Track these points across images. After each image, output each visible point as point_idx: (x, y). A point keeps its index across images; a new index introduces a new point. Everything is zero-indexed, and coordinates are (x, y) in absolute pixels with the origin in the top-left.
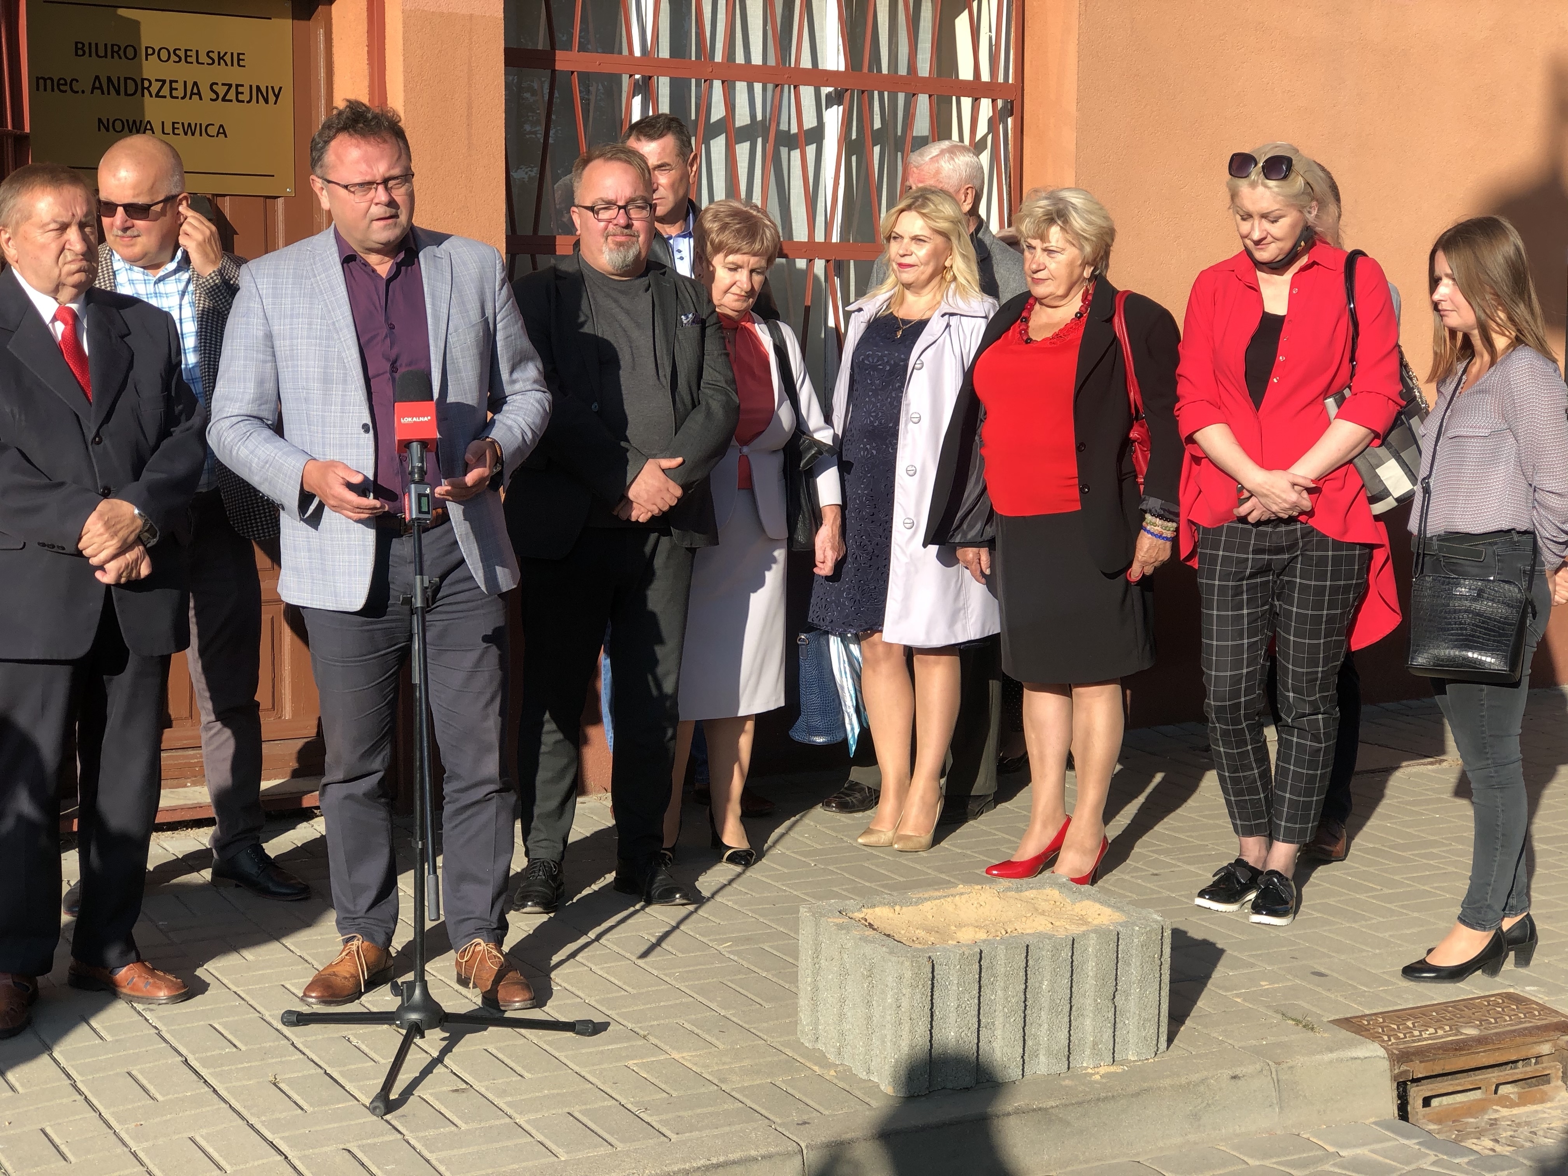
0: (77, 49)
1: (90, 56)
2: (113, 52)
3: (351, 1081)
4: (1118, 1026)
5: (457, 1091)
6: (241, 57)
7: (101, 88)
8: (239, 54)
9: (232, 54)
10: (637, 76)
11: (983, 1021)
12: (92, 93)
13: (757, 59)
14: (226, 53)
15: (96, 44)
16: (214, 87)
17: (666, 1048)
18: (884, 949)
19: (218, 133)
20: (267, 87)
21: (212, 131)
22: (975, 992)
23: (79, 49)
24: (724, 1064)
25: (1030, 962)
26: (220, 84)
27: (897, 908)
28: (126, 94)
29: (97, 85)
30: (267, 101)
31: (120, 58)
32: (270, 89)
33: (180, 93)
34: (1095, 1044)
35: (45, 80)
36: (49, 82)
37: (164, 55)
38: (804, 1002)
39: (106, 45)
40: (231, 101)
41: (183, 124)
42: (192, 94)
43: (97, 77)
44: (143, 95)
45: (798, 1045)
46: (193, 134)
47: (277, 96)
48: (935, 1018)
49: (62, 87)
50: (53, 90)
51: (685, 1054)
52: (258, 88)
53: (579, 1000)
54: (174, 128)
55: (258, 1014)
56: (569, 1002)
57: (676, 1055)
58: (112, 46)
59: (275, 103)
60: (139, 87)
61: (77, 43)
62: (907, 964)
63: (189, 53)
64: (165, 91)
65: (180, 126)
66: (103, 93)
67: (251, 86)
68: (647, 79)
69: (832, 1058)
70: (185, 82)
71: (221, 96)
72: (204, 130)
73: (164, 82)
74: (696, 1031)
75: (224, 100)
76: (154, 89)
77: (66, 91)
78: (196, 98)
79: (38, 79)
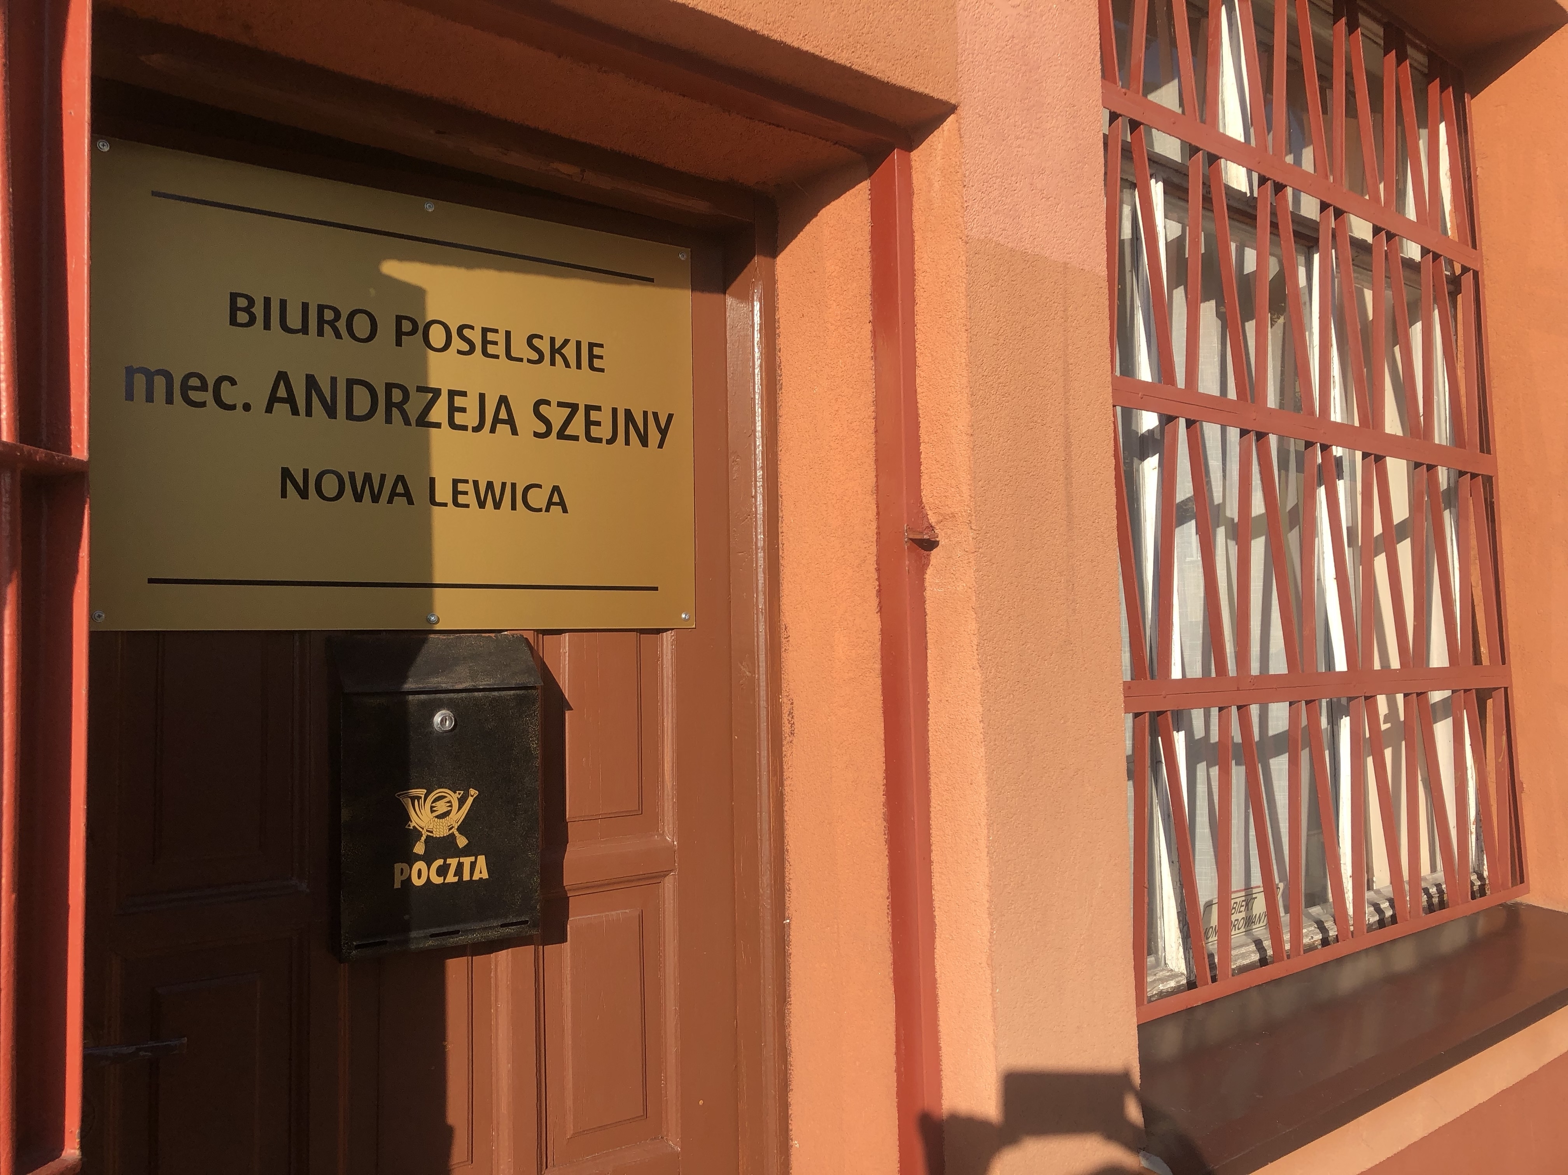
0: (234, 309)
1: (267, 326)
2: (321, 322)
6: (597, 351)
7: (291, 400)
8: (591, 346)
9: (579, 343)
12: (269, 409)
14: (566, 341)
15: (283, 304)
16: (543, 409)
19: (550, 503)
20: (645, 413)
23: (240, 310)
26: (554, 404)
28: (350, 416)
29: (281, 393)
30: (644, 441)
31: (338, 336)
32: (650, 416)
33: (470, 418)
35: (150, 376)
36: (160, 382)
37: (438, 338)
39: (305, 307)
40: (576, 438)
41: (476, 483)
42: (496, 420)
43: (282, 377)
44: (389, 420)
46: (497, 505)
47: (664, 432)
49: (194, 395)
50: (169, 400)
52: (628, 414)
54: (456, 493)
58: (321, 308)
59: (661, 446)
60: (380, 401)
61: (234, 297)
63: (490, 336)
64: (439, 413)
65: (470, 488)
66: (295, 412)
67: (615, 411)
70: (482, 397)
72: (519, 497)
73: (435, 393)
75: (561, 435)
76: (414, 408)
77: (203, 404)
78: (503, 429)
79: (130, 372)
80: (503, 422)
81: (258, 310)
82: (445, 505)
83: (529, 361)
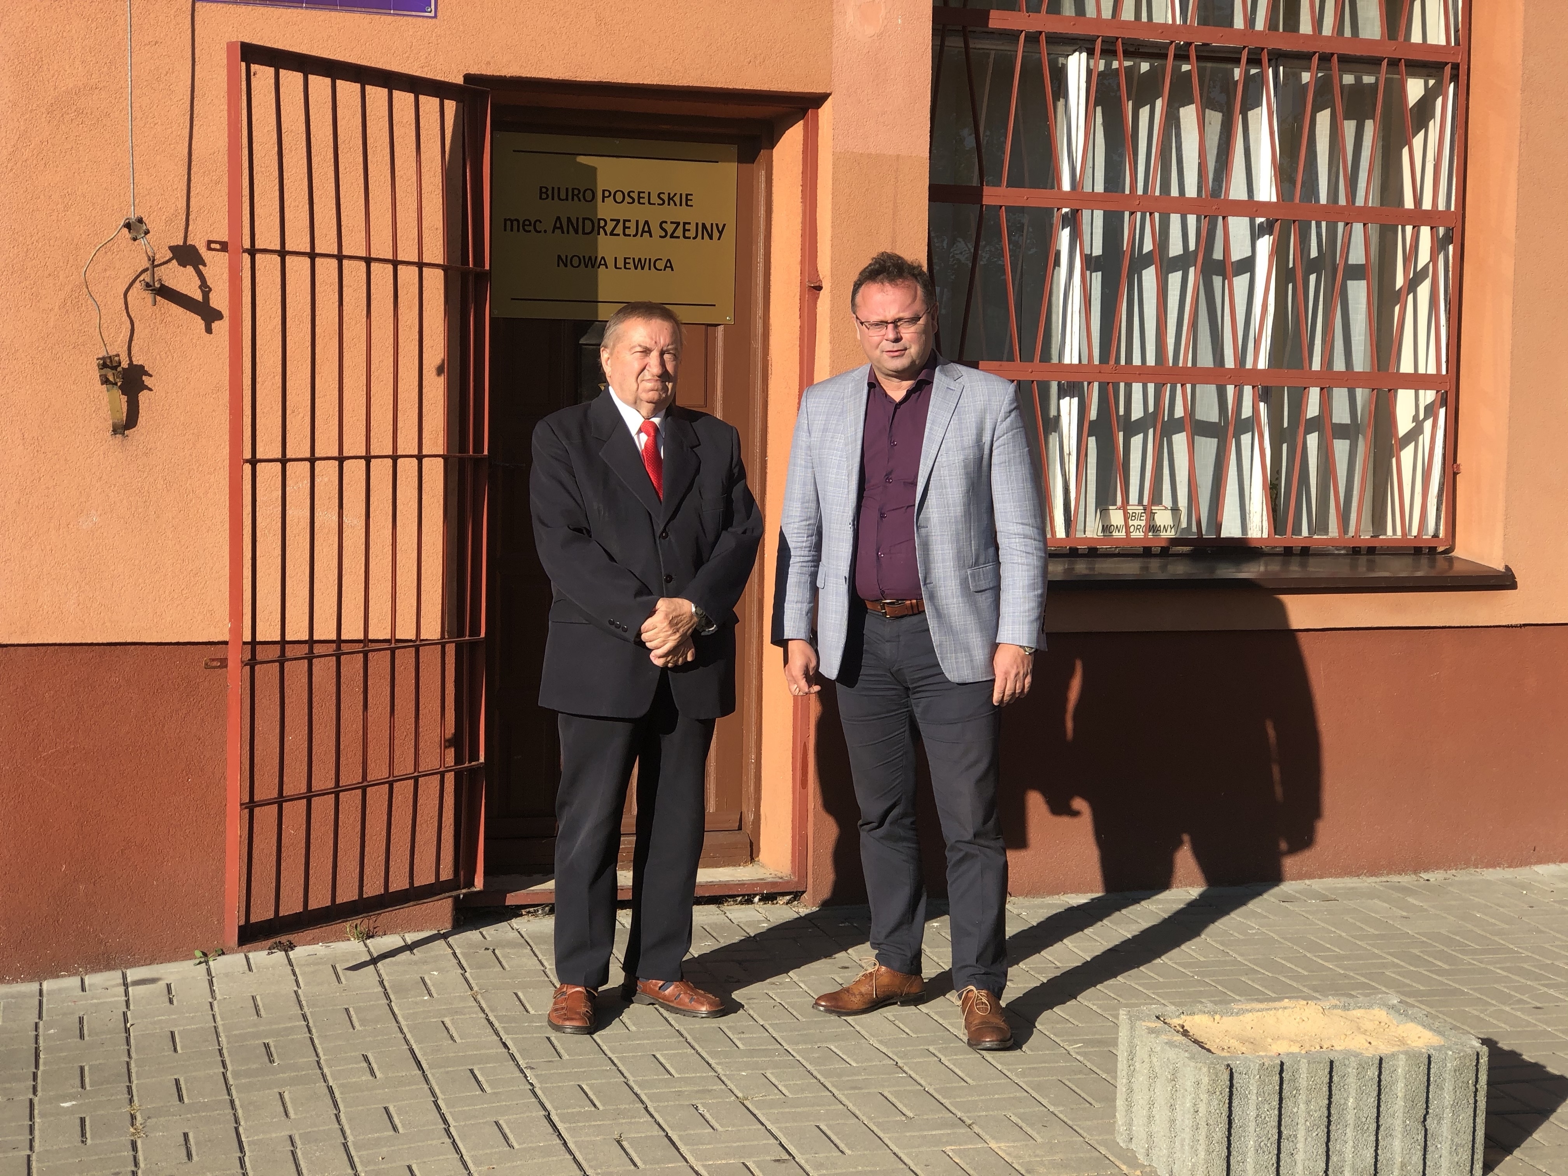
0: (541, 193)
1: (553, 199)
2: (573, 195)
3: (686, 1145)
4: (1430, 1149)
5: (778, 1161)
6: (689, 197)
7: (561, 228)
8: (687, 195)
9: (681, 195)
10: (1065, 210)
11: (1285, 1132)
12: (553, 232)
13: (1191, 191)
14: (675, 194)
15: (559, 189)
16: (664, 225)
17: (986, 1137)
18: (1187, 1055)
19: (666, 267)
20: (712, 224)
21: (660, 265)
22: (1275, 1103)
23: (544, 193)
24: (1036, 1156)
25: (1335, 1079)
26: (669, 223)
27: (1217, 1017)
28: (584, 233)
29: (558, 225)
30: (711, 238)
31: (580, 200)
32: (714, 226)
33: (632, 231)
34: (1403, 1165)
35: (512, 221)
36: (515, 223)
37: (619, 197)
38: (1120, 1103)
39: (567, 189)
40: (678, 237)
41: (634, 259)
42: (643, 231)
43: (558, 218)
44: (599, 234)
45: (1113, 1145)
46: (643, 268)
47: (721, 233)
48: (1234, 1126)
49: (527, 228)
50: (518, 230)
51: (1002, 1145)
52: (704, 225)
53: (919, 1087)
54: (625, 263)
55: (623, 1079)
56: (908, 1088)
57: (993, 1145)
58: (573, 189)
59: (719, 239)
60: (595, 226)
61: (541, 188)
62: (1205, 1070)
63: (641, 195)
64: (619, 230)
65: (631, 261)
66: (563, 232)
67: (697, 224)
68: (1075, 212)
69: (1141, 1158)
70: (637, 221)
71: (669, 234)
72: (653, 264)
73: (618, 221)
74: (1020, 1123)
75: (672, 236)
76: (609, 229)
77: (530, 231)
78: (646, 235)
79: (505, 220)
80: (646, 232)
81: (550, 193)
82: (621, 268)
83: (658, 204)
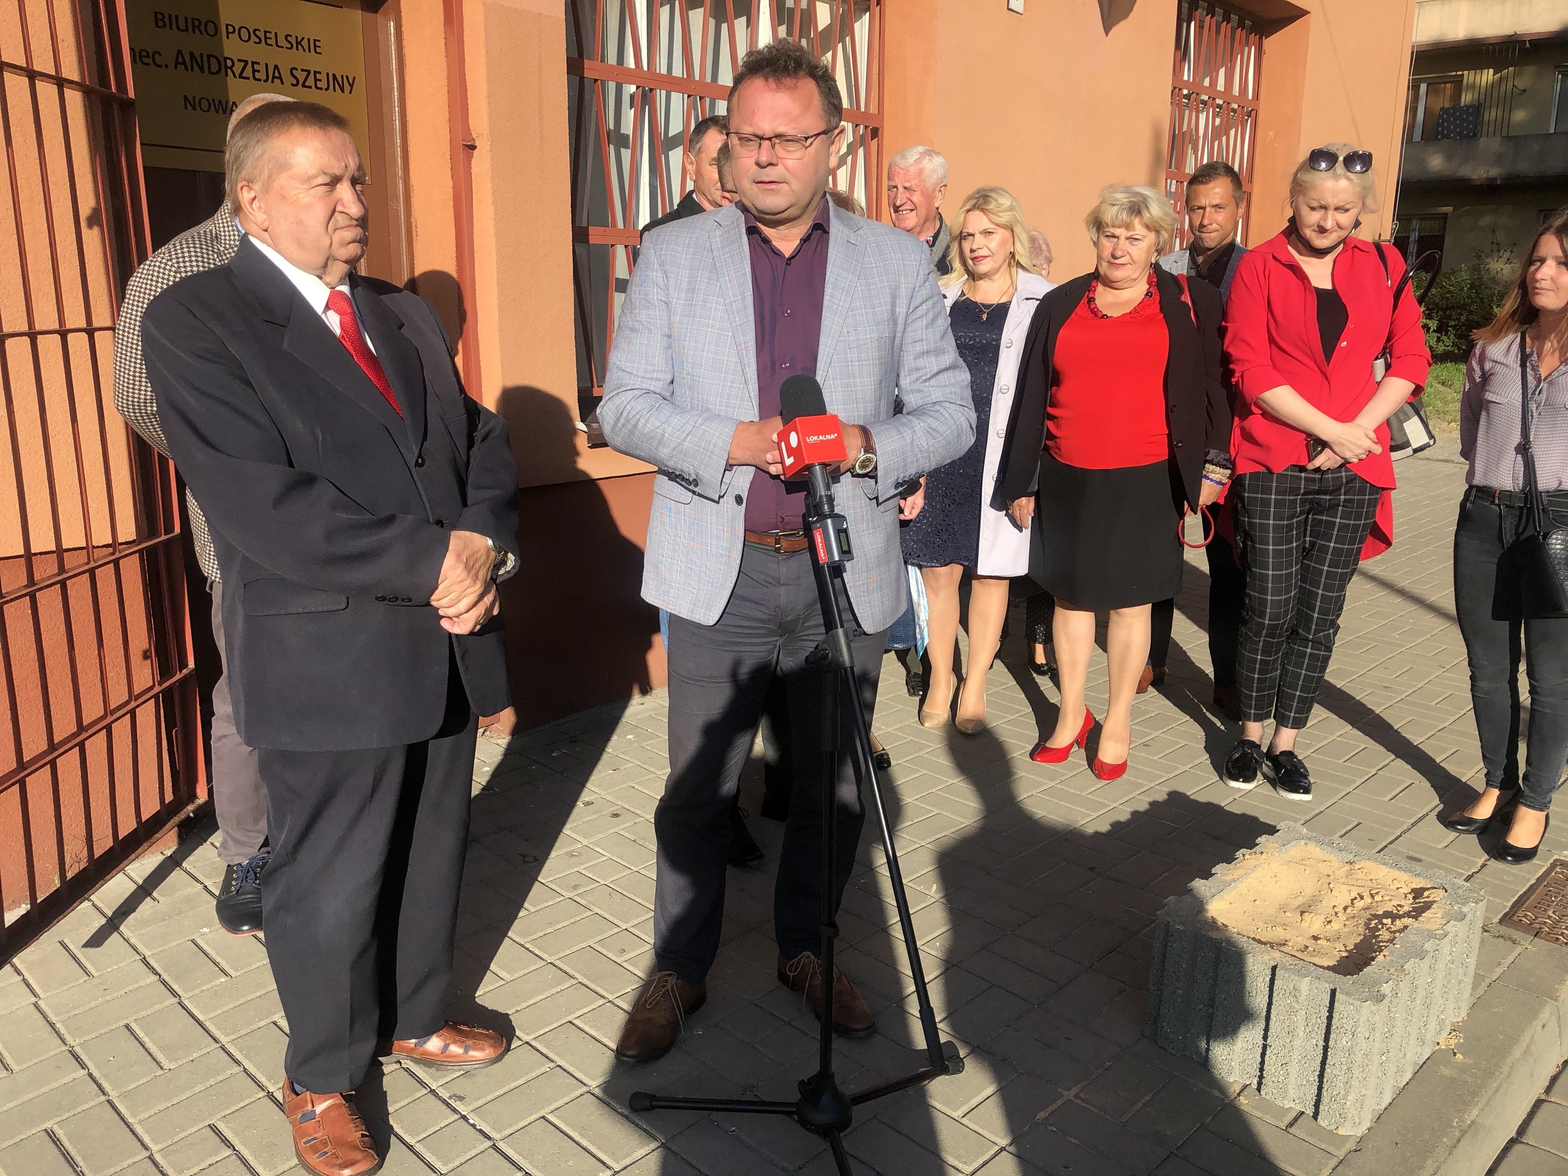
1: (171, 28)
2: (194, 26)
6: (317, 44)
8: (315, 41)
9: (309, 40)
12: (176, 68)
14: (303, 38)
15: (177, 16)
16: (294, 72)
20: (342, 76)
23: (159, 20)
26: (299, 70)
28: (210, 73)
29: (180, 60)
30: (342, 90)
31: (202, 33)
32: (345, 78)
33: (262, 75)
37: (245, 36)
39: (186, 18)
40: (310, 87)
42: (274, 77)
43: (180, 52)
44: (227, 75)
47: (351, 86)
49: (145, 60)
52: (334, 75)
58: (193, 19)
59: (350, 93)
60: (223, 66)
61: (156, 13)
64: (248, 72)
66: (187, 69)
67: (328, 74)
70: (267, 65)
71: (301, 82)
73: (246, 62)
75: (304, 85)
76: (237, 69)
77: (148, 64)
80: (277, 78)
81: (167, 20)
83: (286, 48)
